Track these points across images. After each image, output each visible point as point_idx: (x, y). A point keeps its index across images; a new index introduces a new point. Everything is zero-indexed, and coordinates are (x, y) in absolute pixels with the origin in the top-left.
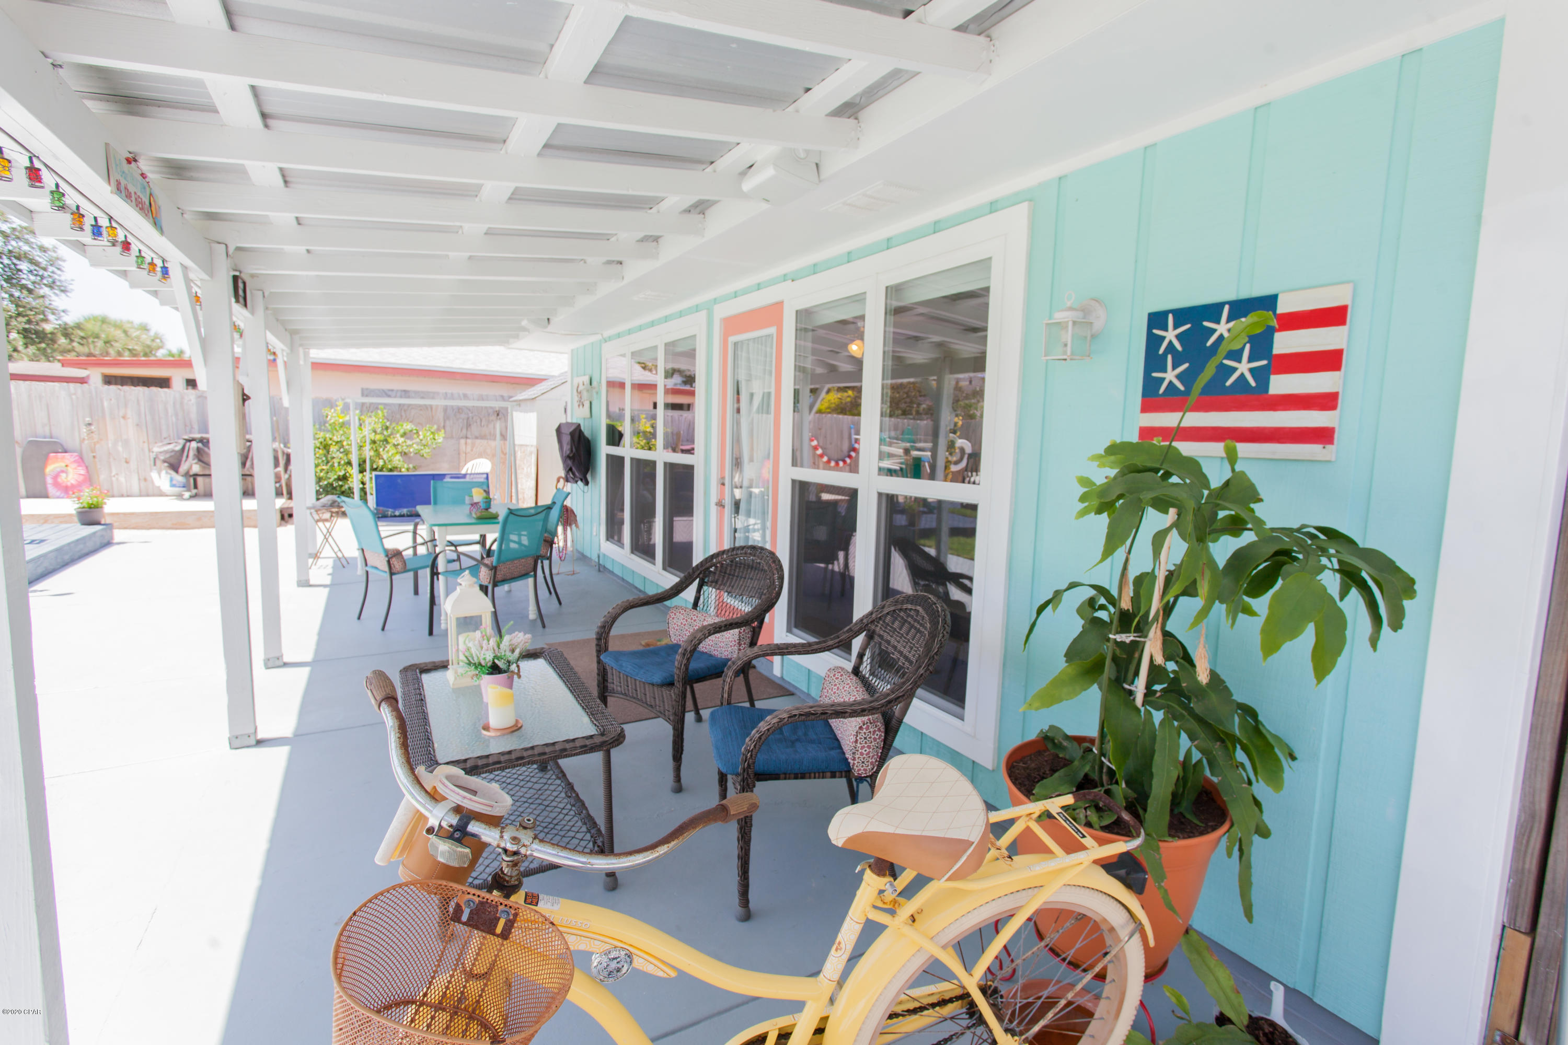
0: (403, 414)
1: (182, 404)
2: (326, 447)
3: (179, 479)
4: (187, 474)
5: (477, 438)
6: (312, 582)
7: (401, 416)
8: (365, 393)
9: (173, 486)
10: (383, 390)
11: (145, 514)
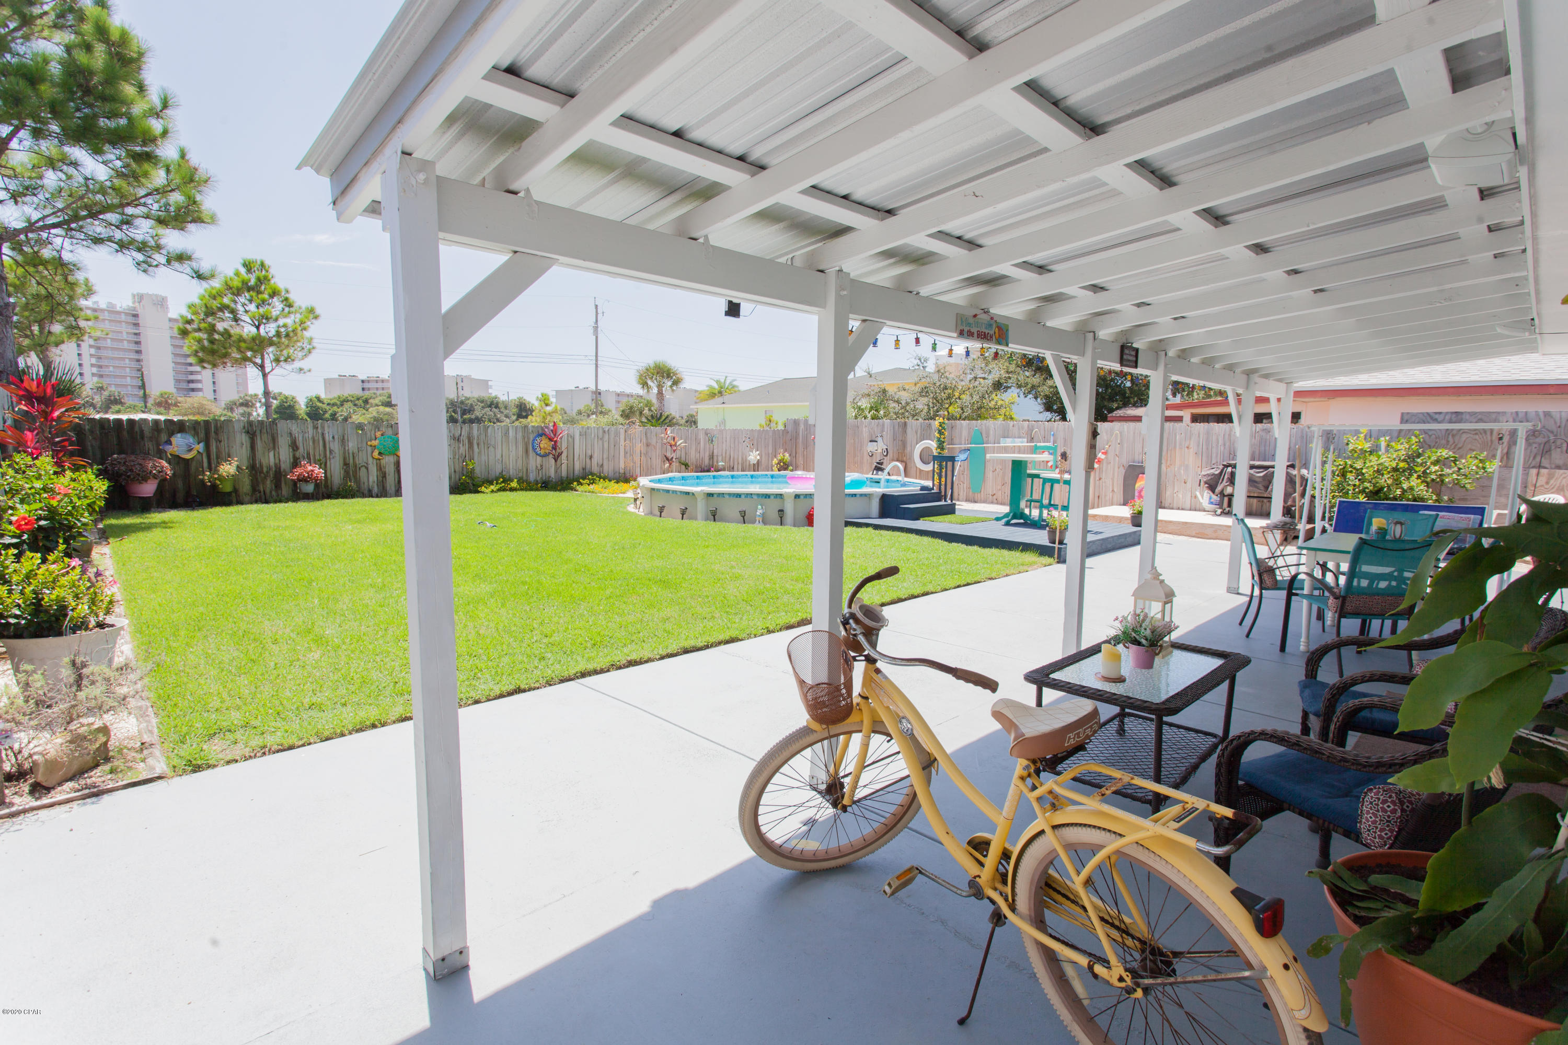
0: (1450, 439)
1: (1230, 435)
2: (1343, 474)
3: (1215, 498)
4: (1222, 494)
5: (1559, 467)
6: (1240, 591)
7: (1448, 442)
8: (1405, 419)
9: (1211, 503)
10: (1428, 413)
11: (1179, 523)
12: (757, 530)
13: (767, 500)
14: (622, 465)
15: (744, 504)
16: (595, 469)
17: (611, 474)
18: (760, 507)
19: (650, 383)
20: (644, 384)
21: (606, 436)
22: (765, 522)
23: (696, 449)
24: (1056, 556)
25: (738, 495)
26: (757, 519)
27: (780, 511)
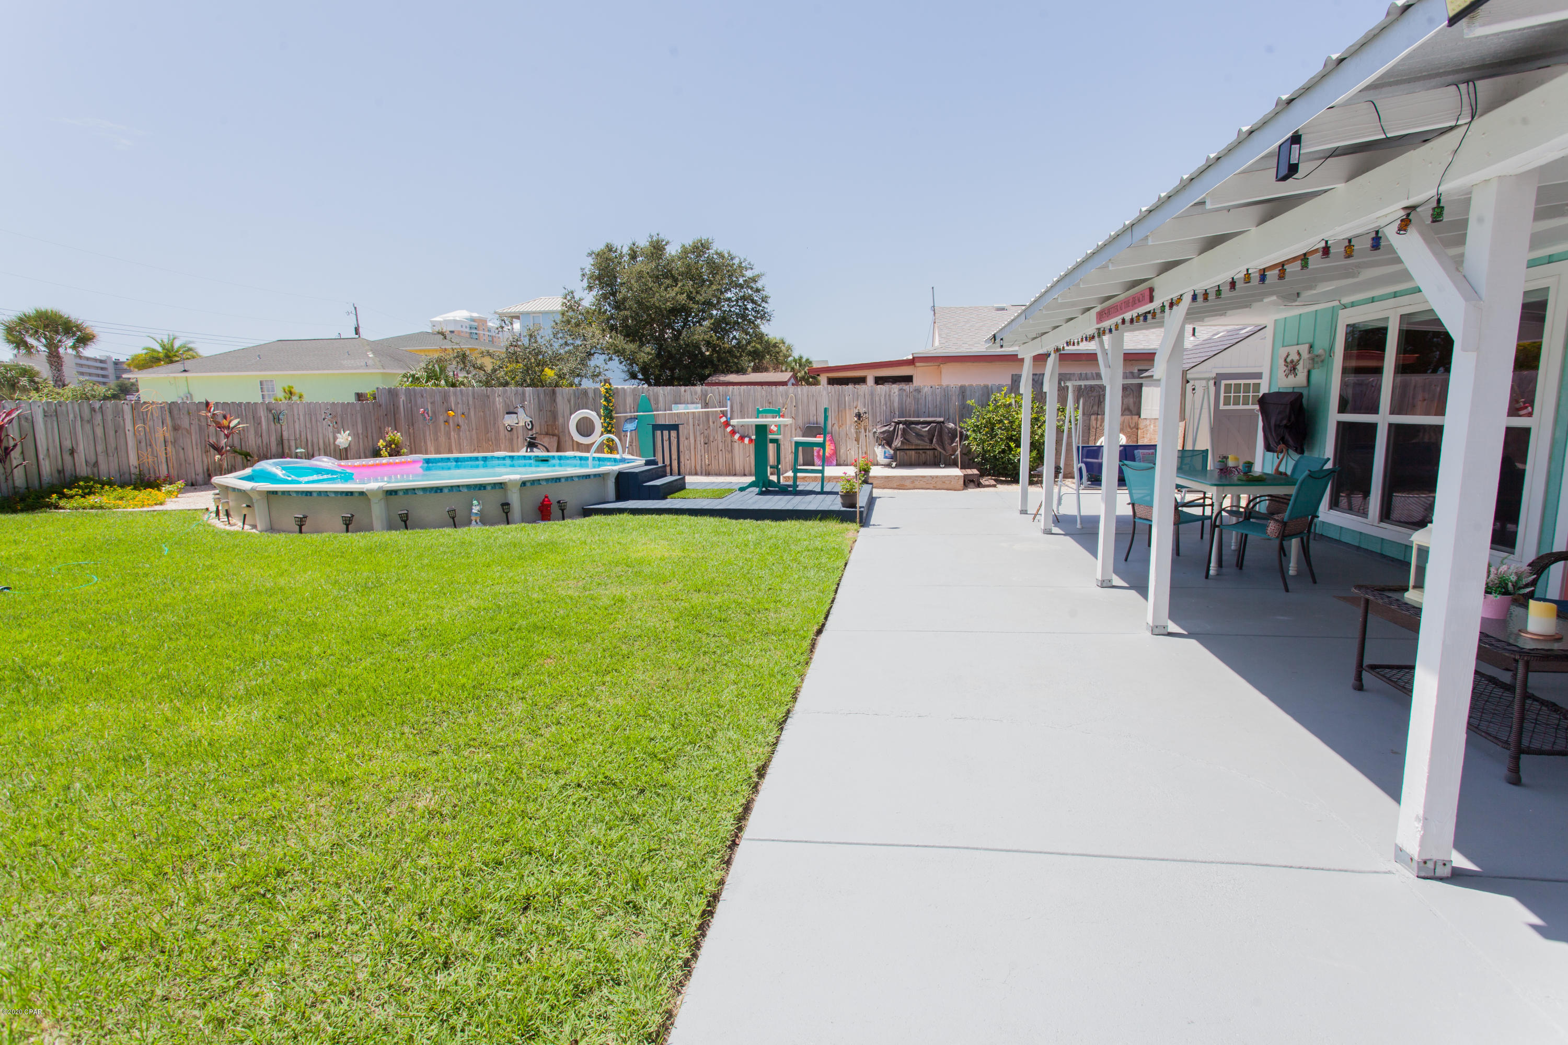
3: (891, 453)
4: (895, 449)
9: (886, 457)
12: (475, 533)
13: (482, 492)
14: (133, 461)
15: (453, 501)
16: (83, 470)
17: (114, 475)
18: (475, 502)
19: (31, 341)
20: (20, 344)
21: (98, 418)
22: (485, 520)
23: (256, 433)
24: (858, 520)
25: (438, 490)
26: (473, 518)
27: (503, 505)
